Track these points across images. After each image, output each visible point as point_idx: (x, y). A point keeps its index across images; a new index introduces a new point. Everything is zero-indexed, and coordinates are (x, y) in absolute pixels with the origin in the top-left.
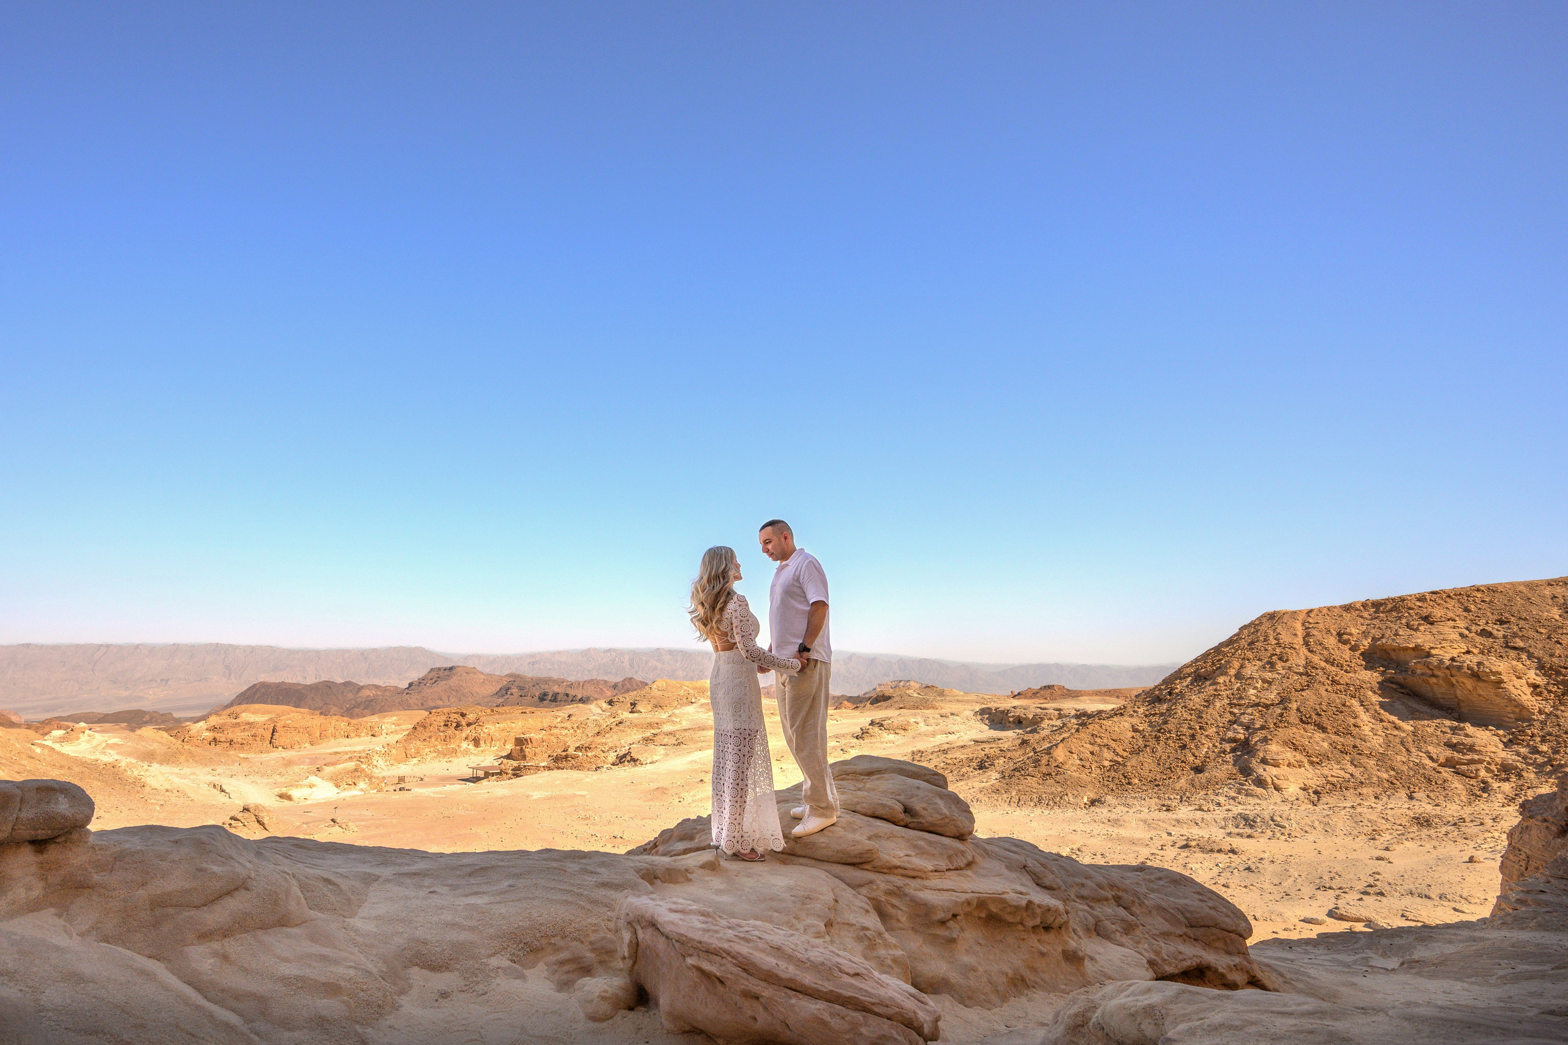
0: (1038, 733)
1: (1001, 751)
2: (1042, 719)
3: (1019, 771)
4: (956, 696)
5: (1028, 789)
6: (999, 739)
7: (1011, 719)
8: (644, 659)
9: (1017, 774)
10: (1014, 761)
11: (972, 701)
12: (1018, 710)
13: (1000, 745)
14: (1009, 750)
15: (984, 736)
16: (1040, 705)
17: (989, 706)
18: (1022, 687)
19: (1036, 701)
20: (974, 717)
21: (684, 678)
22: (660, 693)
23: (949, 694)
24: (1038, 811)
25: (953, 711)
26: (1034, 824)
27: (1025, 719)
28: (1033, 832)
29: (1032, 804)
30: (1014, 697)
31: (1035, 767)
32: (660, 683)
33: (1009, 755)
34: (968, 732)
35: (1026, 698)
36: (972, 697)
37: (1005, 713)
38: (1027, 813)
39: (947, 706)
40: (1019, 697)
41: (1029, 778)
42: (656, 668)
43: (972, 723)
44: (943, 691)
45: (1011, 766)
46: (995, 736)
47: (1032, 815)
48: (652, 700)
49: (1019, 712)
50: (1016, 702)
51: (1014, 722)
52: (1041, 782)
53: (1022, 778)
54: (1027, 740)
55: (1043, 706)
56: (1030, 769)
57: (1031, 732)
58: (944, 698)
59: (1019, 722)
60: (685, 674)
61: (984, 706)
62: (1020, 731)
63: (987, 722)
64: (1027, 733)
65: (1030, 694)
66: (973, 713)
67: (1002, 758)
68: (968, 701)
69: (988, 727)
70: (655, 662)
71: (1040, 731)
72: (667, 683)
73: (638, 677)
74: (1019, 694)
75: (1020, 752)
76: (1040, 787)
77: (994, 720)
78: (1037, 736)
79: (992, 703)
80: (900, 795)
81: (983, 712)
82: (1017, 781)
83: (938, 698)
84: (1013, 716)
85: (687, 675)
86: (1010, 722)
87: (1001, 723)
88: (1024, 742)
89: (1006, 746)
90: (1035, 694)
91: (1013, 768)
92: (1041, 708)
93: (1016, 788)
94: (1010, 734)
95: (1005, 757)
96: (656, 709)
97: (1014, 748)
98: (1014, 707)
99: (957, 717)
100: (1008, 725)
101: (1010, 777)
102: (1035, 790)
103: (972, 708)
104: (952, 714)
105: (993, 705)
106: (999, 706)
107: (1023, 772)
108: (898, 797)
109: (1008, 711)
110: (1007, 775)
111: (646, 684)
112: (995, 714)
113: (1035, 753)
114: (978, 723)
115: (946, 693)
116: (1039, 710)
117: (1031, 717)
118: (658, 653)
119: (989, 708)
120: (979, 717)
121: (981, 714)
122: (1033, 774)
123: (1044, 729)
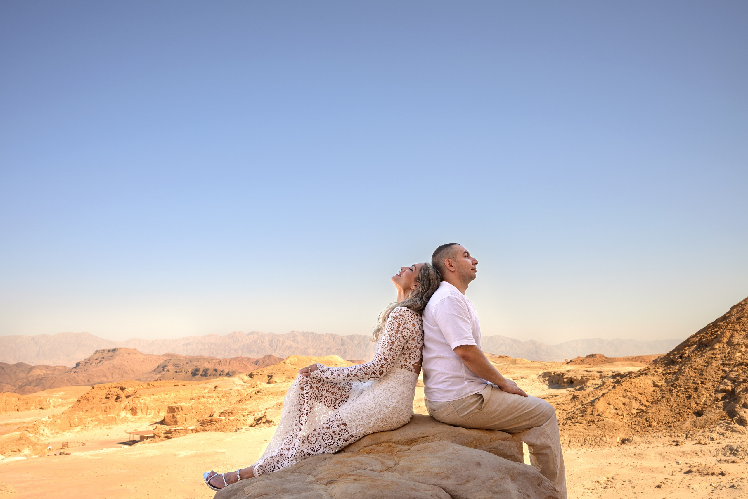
0: (585, 390)
1: (557, 404)
2: (588, 380)
3: (570, 420)
4: (525, 364)
5: (576, 433)
6: (556, 396)
7: (565, 380)
8: (281, 339)
9: (569, 422)
10: (567, 412)
11: (537, 367)
12: (570, 373)
13: (557, 400)
14: (563, 404)
15: (545, 394)
16: (586, 369)
17: (549, 370)
18: (573, 357)
19: (584, 366)
20: (538, 380)
21: (314, 354)
22: (293, 366)
23: (520, 362)
24: (583, 450)
25: (523, 375)
26: (581, 460)
27: (575, 380)
28: (579, 466)
29: (579, 444)
30: (567, 363)
31: (583, 416)
32: (293, 359)
33: (563, 407)
34: (533, 391)
35: (576, 364)
36: (537, 364)
37: (561, 376)
38: (575, 451)
39: (518, 371)
40: (571, 363)
41: (577, 424)
42: (291, 347)
43: (537, 384)
44: (516, 360)
45: (565, 416)
46: (553, 393)
47: (579, 453)
48: (285, 373)
49: (571, 375)
50: (569, 367)
51: (567, 382)
52: (586, 427)
53: (572, 425)
54: (576, 396)
55: (589, 369)
56: (579, 418)
57: (579, 389)
58: (515, 366)
59: (571, 382)
60: (315, 351)
61: (545, 371)
62: (572, 389)
63: (547, 382)
64: (576, 390)
65: (579, 361)
66: (537, 376)
67: (558, 410)
68: (534, 368)
69: (547, 387)
70: (291, 343)
71: (586, 388)
72: (298, 359)
73: (276, 355)
74: (571, 361)
75: (572, 405)
76: (586, 431)
77: (552, 381)
78: (583, 392)
79: (552, 369)
80: (448, 478)
81: (545, 375)
82: (569, 427)
83: (512, 366)
84: (567, 378)
85: (317, 352)
86: (564, 382)
87: (558, 383)
88: (575, 397)
89: (560, 401)
90: (582, 361)
91: (565, 418)
92: (587, 371)
93: (568, 432)
94: (564, 391)
95: (560, 409)
96: (289, 380)
97: (567, 402)
98: (568, 371)
99: (525, 380)
100: (563, 384)
101: (564, 424)
102: (581, 434)
103: (536, 373)
104: (522, 378)
105: (552, 370)
106: (556, 370)
107: (573, 420)
108: (444, 482)
109: (563, 374)
110: (561, 423)
111: (282, 360)
112: (553, 377)
113: (582, 405)
114: (541, 384)
115: (518, 361)
116: (586, 373)
117: (579, 378)
118: (293, 335)
119: (550, 373)
120: (542, 379)
121: (543, 377)
122: (581, 421)
123: (589, 387)
